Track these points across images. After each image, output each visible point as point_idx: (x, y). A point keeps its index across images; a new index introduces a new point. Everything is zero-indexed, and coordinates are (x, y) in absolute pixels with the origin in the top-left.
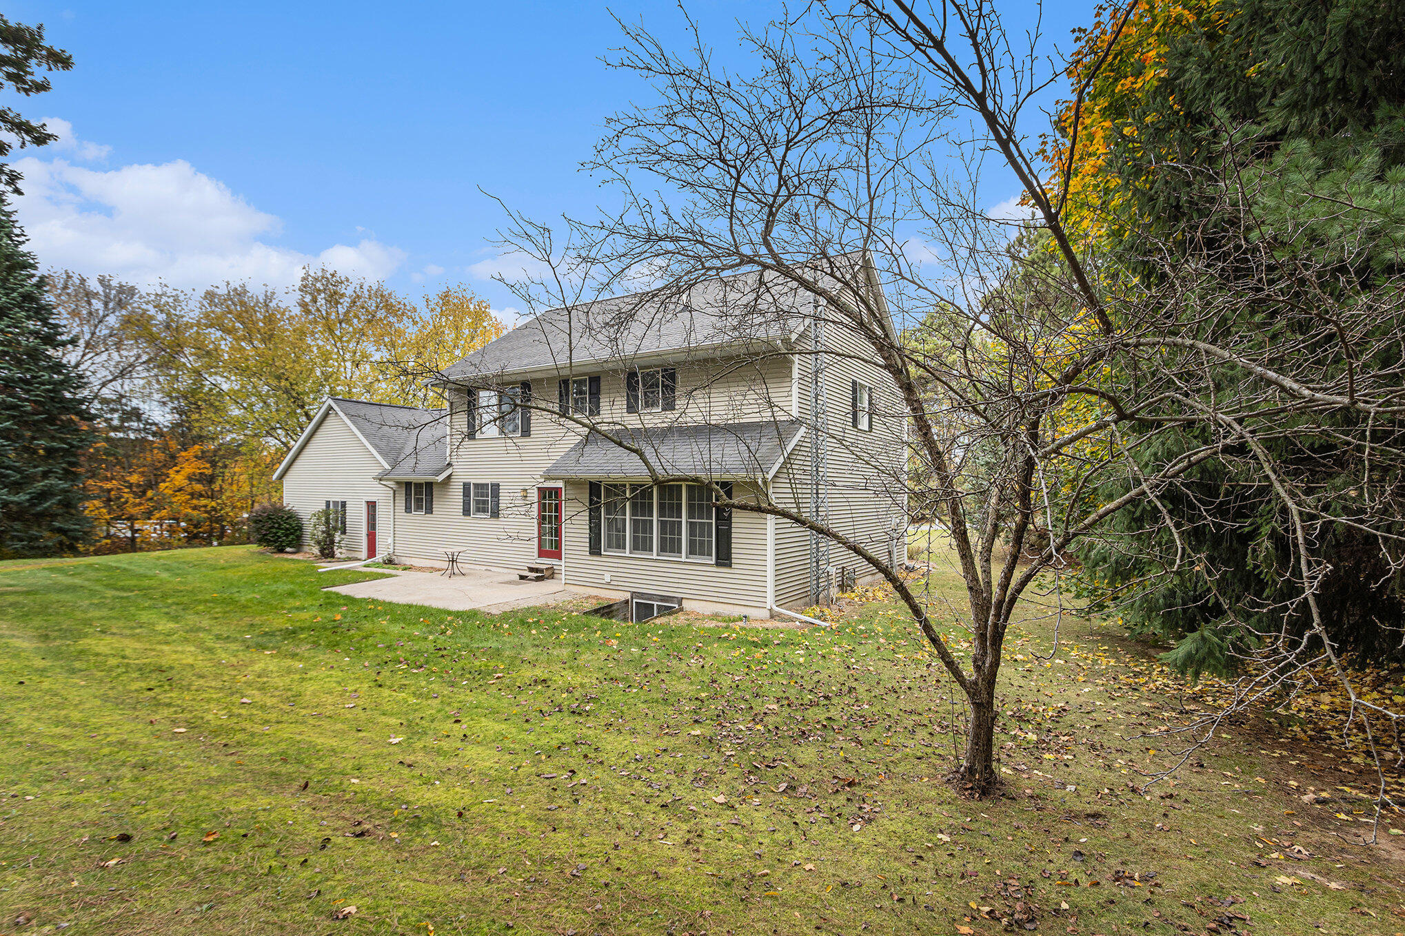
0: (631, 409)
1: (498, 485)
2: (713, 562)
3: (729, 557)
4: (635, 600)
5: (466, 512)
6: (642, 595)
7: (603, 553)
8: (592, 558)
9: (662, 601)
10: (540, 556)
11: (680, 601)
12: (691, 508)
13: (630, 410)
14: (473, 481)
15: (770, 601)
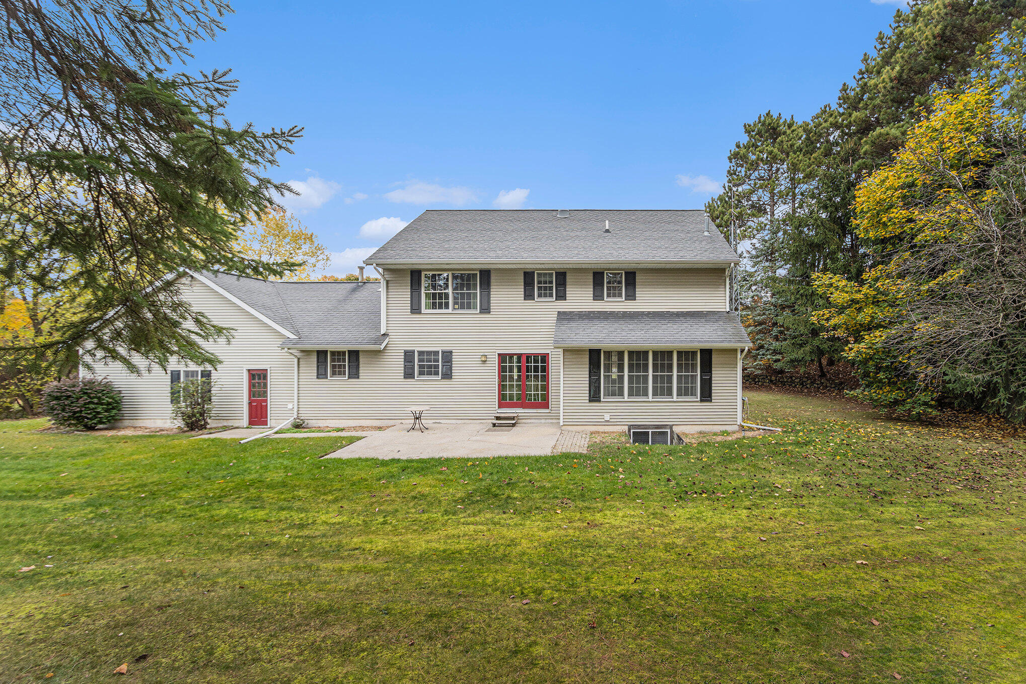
0: (598, 296)
1: (451, 352)
2: (699, 399)
3: (710, 396)
4: (632, 431)
5: (409, 374)
6: (639, 426)
7: (602, 400)
8: (591, 404)
9: (656, 428)
10: (499, 407)
11: (671, 427)
12: (679, 366)
13: (596, 298)
14: (416, 349)
15: (739, 421)
